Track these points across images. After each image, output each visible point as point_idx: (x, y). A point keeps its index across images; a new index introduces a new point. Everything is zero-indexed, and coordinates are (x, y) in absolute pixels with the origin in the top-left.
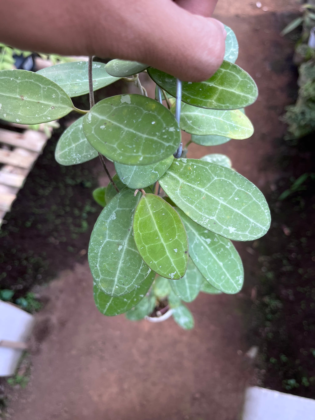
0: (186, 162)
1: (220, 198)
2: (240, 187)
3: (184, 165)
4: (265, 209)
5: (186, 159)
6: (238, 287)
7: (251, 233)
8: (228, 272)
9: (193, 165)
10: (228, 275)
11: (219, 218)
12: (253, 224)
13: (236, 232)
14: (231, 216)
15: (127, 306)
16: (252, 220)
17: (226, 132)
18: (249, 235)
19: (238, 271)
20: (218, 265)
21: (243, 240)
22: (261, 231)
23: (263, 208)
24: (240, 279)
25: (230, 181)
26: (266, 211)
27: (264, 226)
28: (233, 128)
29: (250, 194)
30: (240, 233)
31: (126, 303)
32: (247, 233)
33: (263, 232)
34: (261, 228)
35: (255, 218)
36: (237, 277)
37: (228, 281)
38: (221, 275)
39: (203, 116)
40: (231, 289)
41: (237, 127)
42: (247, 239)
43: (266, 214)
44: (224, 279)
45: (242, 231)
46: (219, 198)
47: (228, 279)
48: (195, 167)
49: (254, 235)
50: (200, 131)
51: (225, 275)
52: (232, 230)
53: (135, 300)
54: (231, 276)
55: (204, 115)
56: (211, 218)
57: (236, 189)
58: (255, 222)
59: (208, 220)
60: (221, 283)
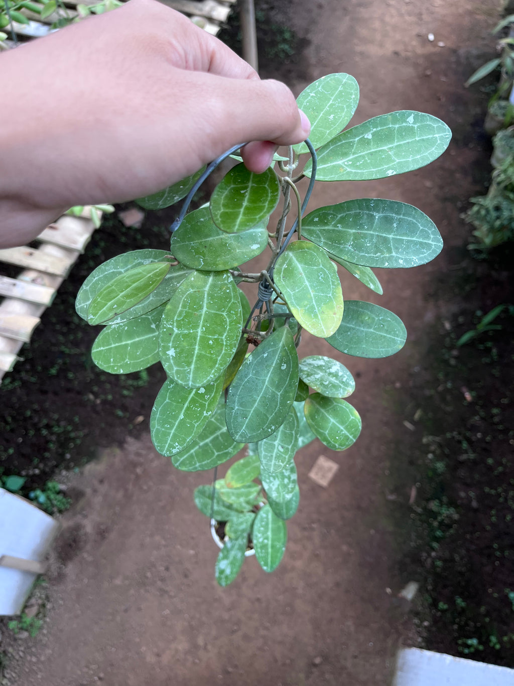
0: (229, 281)
1: (204, 328)
2: (227, 339)
3: (226, 282)
4: (213, 374)
5: (232, 279)
6: (167, 451)
7: (178, 372)
8: (176, 430)
9: (228, 288)
10: (173, 431)
11: (178, 335)
12: (189, 370)
13: (171, 357)
14: (188, 346)
15: (107, 365)
16: (193, 366)
17: (298, 305)
18: (174, 372)
19: (184, 440)
20: (179, 414)
21: (164, 367)
22: (185, 382)
23: (213, 371)
24: (177, 448)
25: (228, 327)
26: (212, 376)
27: (193, 381)
28: (311, 311)
29: (223, 352)
30: (172, 361)
31: (109, 362)
32: (175, 369)
33: (186, 383)
34: (189, 380)
35: (197, 369)
36: (177, 444)
37: (166, 434)
38: (170, 423)
39: (301, 274)
40: (160, 444)
41: (316, 316)
42: (168, 371)
43: (209, 378)
44: (167, 428)
45: (175, 363)
46: (203, 326)
47: (169, 434)
48: (228, 291)
49: (177, 376)
50: (279, 280)
51: (171, 428)
52: (171, 352)
53: (116, 368)
54: (174, 435)
55: (303, 274)
56: (175, 329)
57: (222, 336)
58: (192, 371)
59: (171, 326)
60: (159, 427)
